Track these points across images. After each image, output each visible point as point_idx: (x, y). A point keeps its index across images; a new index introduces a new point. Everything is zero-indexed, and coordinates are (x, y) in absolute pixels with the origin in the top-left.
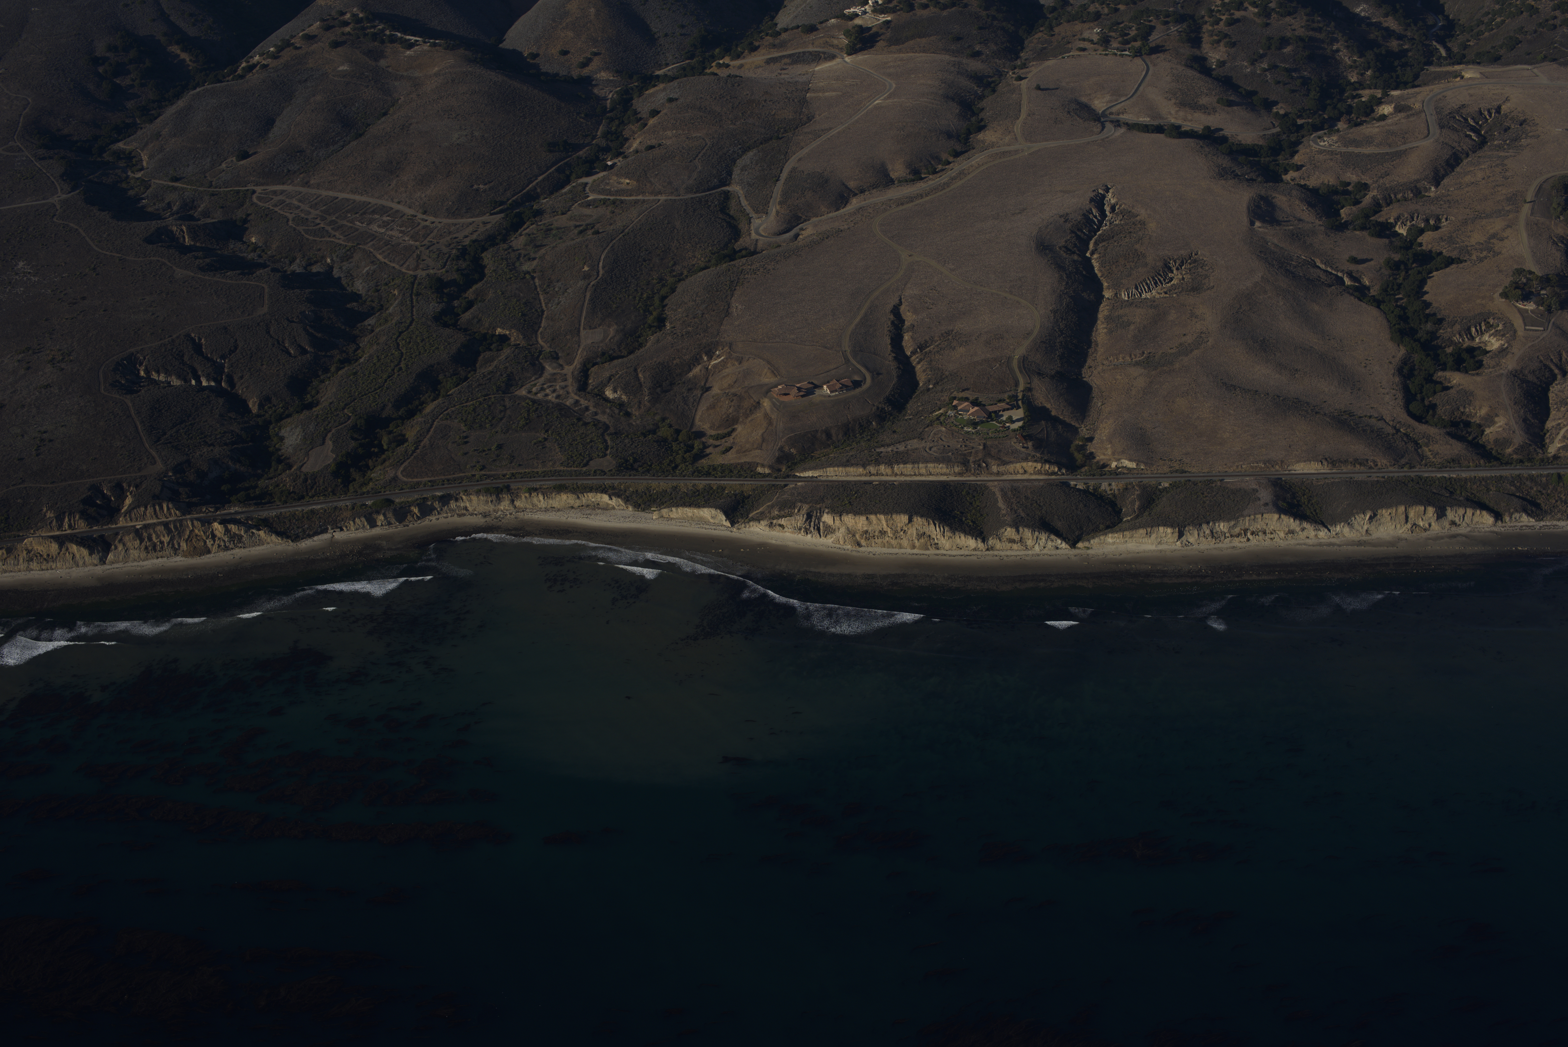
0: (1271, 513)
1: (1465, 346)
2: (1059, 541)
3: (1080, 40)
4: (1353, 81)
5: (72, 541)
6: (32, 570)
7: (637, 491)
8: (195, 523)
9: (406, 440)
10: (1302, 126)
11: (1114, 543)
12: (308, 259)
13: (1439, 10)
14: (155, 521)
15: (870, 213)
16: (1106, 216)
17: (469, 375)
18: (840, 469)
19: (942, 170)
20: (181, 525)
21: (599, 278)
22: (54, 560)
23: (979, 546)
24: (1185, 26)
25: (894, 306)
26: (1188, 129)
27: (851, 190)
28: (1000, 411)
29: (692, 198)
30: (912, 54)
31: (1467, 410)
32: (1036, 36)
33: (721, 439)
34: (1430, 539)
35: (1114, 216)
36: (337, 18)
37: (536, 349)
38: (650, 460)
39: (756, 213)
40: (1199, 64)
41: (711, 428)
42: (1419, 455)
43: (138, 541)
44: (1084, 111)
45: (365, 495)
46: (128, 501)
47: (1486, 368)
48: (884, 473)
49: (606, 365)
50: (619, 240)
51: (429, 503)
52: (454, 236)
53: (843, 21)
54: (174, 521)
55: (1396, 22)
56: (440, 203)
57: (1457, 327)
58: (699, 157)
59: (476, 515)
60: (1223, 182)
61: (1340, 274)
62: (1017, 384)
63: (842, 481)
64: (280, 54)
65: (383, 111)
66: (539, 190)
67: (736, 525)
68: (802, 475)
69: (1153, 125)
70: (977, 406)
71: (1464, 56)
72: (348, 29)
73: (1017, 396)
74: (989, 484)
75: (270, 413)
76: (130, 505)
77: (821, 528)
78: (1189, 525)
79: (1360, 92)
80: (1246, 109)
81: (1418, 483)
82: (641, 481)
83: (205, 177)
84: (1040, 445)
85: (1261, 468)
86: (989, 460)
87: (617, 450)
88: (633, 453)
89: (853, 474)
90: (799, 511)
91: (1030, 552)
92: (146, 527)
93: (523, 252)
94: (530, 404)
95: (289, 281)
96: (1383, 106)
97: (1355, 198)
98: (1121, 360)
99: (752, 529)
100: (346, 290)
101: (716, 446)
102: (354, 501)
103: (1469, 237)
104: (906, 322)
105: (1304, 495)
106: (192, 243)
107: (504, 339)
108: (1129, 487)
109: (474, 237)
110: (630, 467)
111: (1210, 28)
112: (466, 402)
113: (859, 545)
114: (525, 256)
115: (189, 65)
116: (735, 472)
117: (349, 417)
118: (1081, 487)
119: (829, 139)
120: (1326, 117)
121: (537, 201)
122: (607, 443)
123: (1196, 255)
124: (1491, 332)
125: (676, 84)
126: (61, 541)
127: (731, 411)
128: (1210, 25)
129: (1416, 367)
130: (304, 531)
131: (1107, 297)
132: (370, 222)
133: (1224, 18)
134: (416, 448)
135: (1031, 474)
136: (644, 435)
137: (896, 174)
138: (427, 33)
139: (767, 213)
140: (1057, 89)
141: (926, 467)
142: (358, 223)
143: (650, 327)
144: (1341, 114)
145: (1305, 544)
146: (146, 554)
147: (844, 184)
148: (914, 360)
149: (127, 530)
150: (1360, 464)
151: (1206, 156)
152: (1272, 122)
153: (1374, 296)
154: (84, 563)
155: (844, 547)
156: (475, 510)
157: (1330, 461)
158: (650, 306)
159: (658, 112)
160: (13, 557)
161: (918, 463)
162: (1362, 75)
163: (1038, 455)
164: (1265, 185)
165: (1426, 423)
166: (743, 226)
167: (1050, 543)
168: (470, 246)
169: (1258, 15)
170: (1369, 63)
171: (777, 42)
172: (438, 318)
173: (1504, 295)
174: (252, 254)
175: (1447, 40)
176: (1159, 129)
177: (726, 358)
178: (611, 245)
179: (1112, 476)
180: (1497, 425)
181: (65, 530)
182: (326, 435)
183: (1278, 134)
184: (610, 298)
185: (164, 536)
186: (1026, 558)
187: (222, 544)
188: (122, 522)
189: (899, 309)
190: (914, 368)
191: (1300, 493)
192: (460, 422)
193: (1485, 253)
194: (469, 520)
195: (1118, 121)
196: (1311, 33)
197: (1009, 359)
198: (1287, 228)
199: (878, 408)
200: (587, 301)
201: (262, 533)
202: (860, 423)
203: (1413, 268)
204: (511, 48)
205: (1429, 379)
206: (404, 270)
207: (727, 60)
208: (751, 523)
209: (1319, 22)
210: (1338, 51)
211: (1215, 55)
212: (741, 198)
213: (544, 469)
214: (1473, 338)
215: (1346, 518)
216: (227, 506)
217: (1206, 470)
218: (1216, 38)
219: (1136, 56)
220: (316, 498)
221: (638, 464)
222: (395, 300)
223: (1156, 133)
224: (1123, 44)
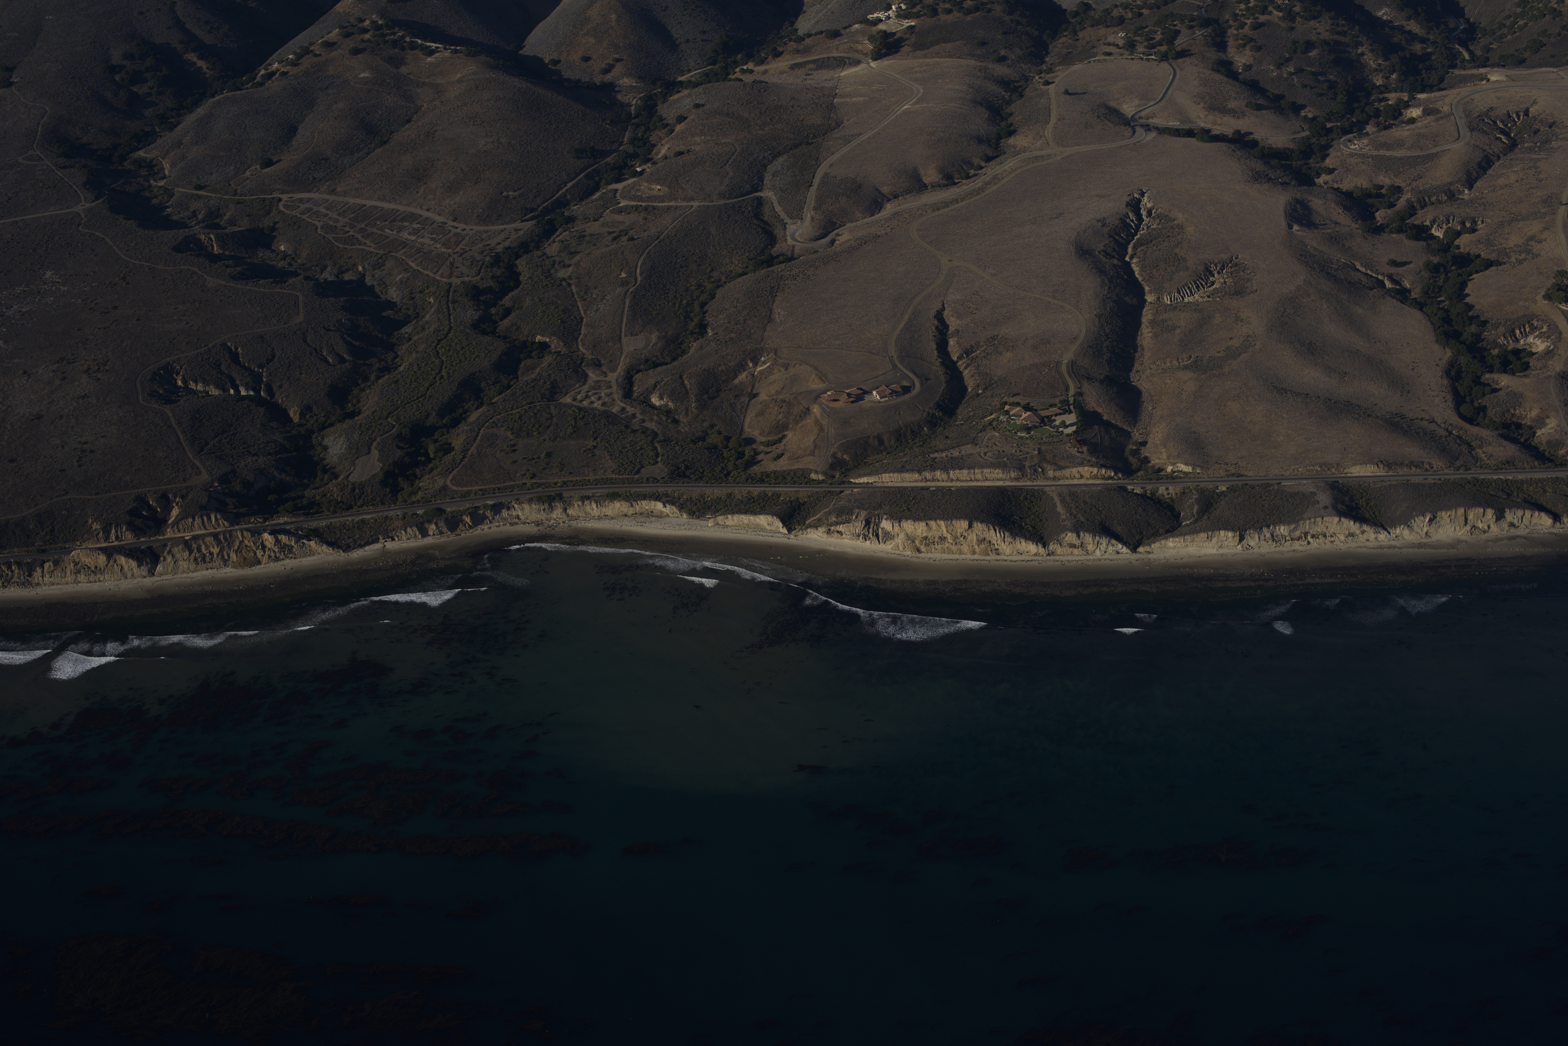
0: (1331, 516)
1: (1510, 348)
2: (1120, 546)
3: (1105, 44)
4: (1378, 84)
5: (120, 553)
6: (80, 582)
7: (691, 498)
8: (245, 533)
9: (453, 449)
10: (1331, 129)
11: (1175, 547)
12: (340, 267)
13: (1459, 13)
14: (203, 532)
15: (906, 218)
16: (1143, 220)
17: (512, 383)
18: (896, 475)
19: (975, 175)
20: (231, 536)
21: (637, 285)
22: (102, 572)
23: (1040, 551)
24: (1210, 30)
25: (937, 311)
26: (1218, 133)
27: (884, 196)
28: (1052, 416)
29: (725, 204)
30: (937, 59)
31: (1518, 412)
32: (1061, 41)
33: (772, 445)
34: (1490, 541)
35: (1151, 220)
36: (356, 25)
37: (578, 357)
38: (702, 467)
39: (791, 219)
40: (1226, 68)
41: (760, 434)
42: (1473, 457)
43: (187, 553)
44: (1113, 115)
45: (416, 505)
46: (175, 512)
47: (1533, 370)
48: (940, 479)
49: (650, 372)
50: (655, 246)
51: (481, 512)
52: (487, 243)
53: (867, 26)
54: (224, 532)
55: (1418, 26)
56: (470, 210)
57: (1501, 329)
58: (730, 163)
59: (528, 523)
60: (1258, 185)
61: (1380, 277)
62: (1067, 389)
63: (899, 487)
64: (299, 62)
65: (407, 118)
66: (569, 197)
67: (793, 532)
68: (857, 481)
69: (1183, 129)
70: (1029, 411)
71: (1488, 59)
72: (367, 36)
73: (1068, 401)
74: (1047, 489)
75: (312, 422)
76: (177, 516)
77: (880, 534)
78: (1250, 528)
79: (1386, 95)
80: (1275, 112)
81: (1475, 485)
82: (695, 489)
83: (230, 185)
84: (1094, 449)
85: (1317, 471)
86: (1045, 465)
87: (668, 457)
88: (684, 460)
89: (909, 480)
90: (857, 517)
91: (1091, 557)
92: (195, 538)
93: (557, 259)
94: (577, 411)
95: (323, 289)
96: (1411, 110)
97: (1389, 201)
98: (1168, 364)
99: (809, 536)
100: (380, 298)
101: (767, 453)
102: (405, 511)
103: (1507, 239)
104: (950, 328)
105: (1362, 498)
106: (221, 252)
107: (544, 346)
108: (1187, 491)
109: (507, 244)
110: (682, 474)
111: (1235, 32)
112: (511, 410)
113: (919, 551)
114: (560, 263)
115: (206, 73)
116: (789, 479)
117: (393, 426)
118: (1138, 492)
119: (859, 144)
120: (1354, 120)
121: (567, 208)
122: (657, 450)
123: (1236, 258)
124: (1536, 334)
125: (701, 90)
126: (109, 553)
127: (780, 417)
128: (1235, 29)
129: (1463, 369)
130: (355, 541)
131: (1149, 301)
132: (400, 230)
133: (1248, 22)
134: (464, 457)
135: (1087, 479)
136: (694, 442)
137: (928, 179)
138: (447, 39)
139: (802, 219)
140: (1085, 93)
141: (982, 472)
142: (387, 231)
143: (692, 333)
144: (1369, 118)
145: (1365, 547)
146: (195, 566)
147: (877, 189)
148: (961, 365)
149: (176, 541)
150: (1416, 467)
151: (1239, 159)
152: (1301, 126)
153: (1415, 299)
154: (133, 575)
155: (904, 553)
156: (527, 518)
157: (1386, 464)
158: (691, 312)
159: (685, 118)
160: (60, 569)
161: (974, 469)
162: (1387, 78)
163: (1094, 460)
164: (1299, 188)
165: (1478, 425)
166: (778, 232)
167: (1110, 548)
168: (504, 253)
169: (1283, 19)
170: (1394, 66)
171: (801, 47)
172: (475, 326)
173: (1548, 297)
174: (282, 262)
175: (1469, 43)
176: (1190, 133)
177: (773, 365)
178: (647, 251)
179: (1169, 481)
180: (1549, 427)
181: (112, 542)
182: (371, 444)
183: (1308, 138)
184: (650, 305)
185: (213, 547)
186: (1088, 563)
187: (273, 554)
188: (169, 533)
189: (942, 315)
190: (961, 373)
191: (1357, 496)
192: (506, 430)
193: (1523, 255)
194: (521, 529)
195: (1148, 125)
196: (1336, 37)
197: (1058, 364)
198: (1325, 231)
199: (929, 414)
200: (626, 308)
201: (312, 543)
202: (911, 429)
203: (1453, 271)
204: (532, 55)
205: (1477, 381)
206: (438, 278)
207: (750, 66)
208: (809, 530)
209: (1343, 25)
210: (1363, 54)
211: (1241, 59)
212: (774, 204)
213: (596, 477)
214: (1517, 341)
215: (1405, 520)
216: (275, 516)
217: (1263, 474)
218: (1241, 42)
219: (1163, 60)
220: (366, 508)
221: (690, 471)
222: (431, 307)
223: (1188, 137)
224: (1148, 48)
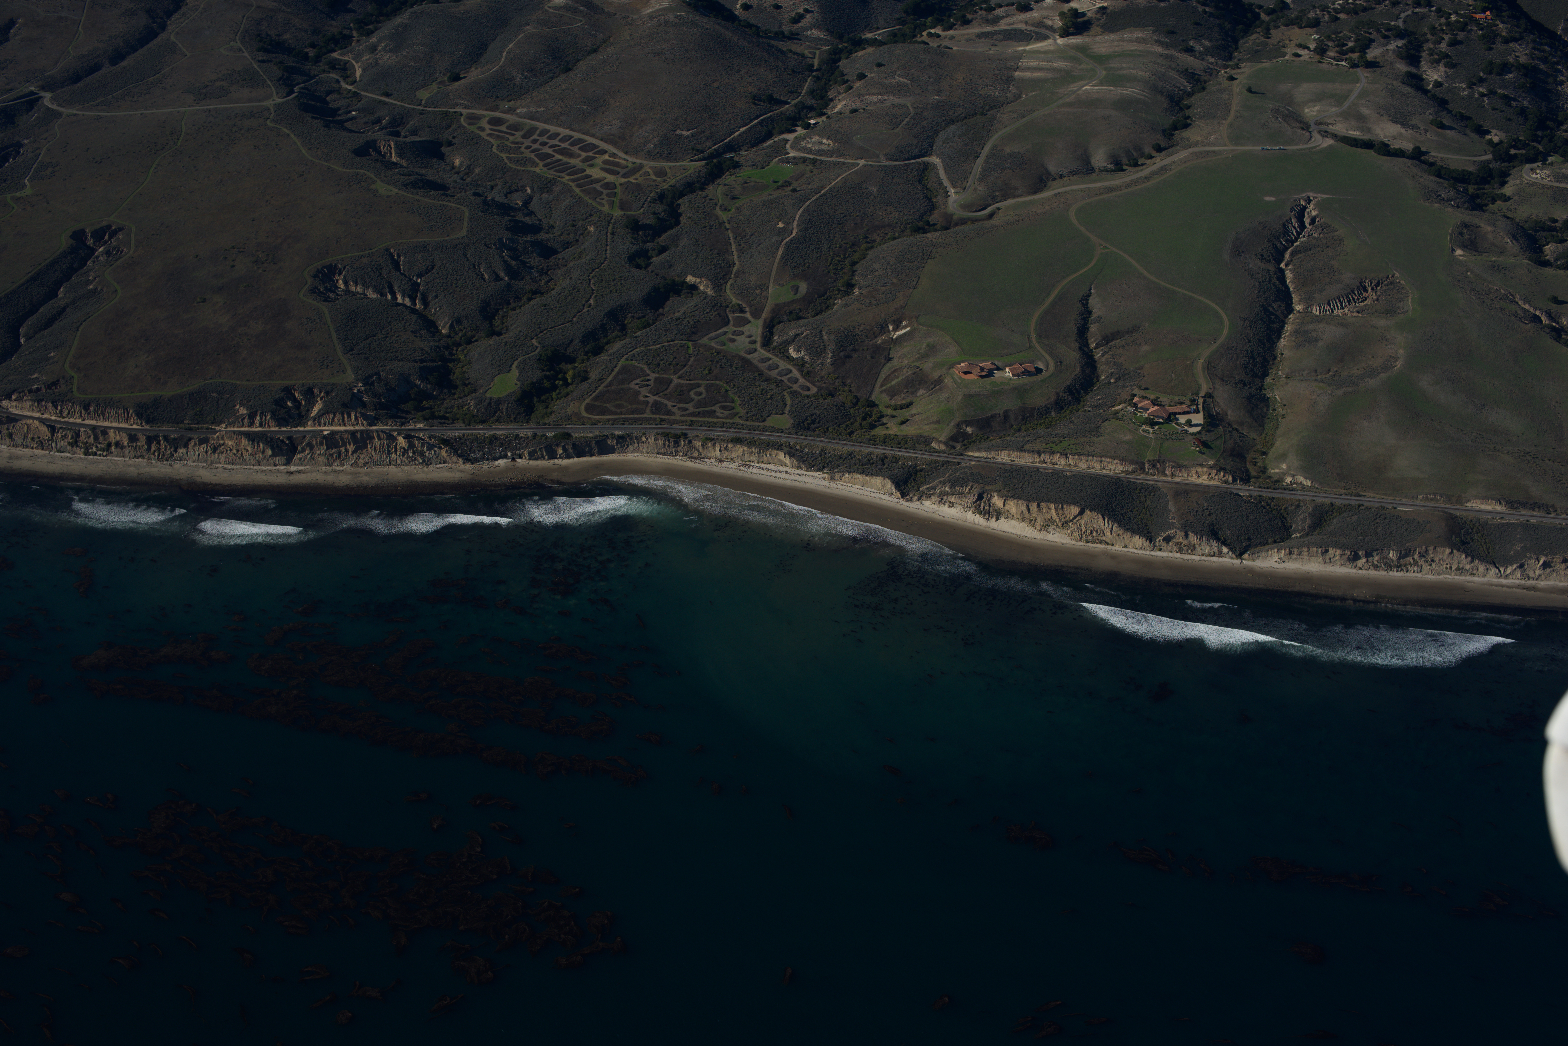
0: (1444, 546)
2: (1225, 550)
3: (1297, 44)
5: (260, 439)
7: (811, 452)
8: (381, 435)
9: (590, 377)
10: (1515, 156)
12: (508, 189)
14: (342, 429)
15: (1068, 200)
16: (1305, 227)
17: (656, 320)
18: (1014, 453)
19: (1144, 164)
20: (367, 436)
21: (792, 236)
23: (1145, 545)
24: (1405, 42)
25: (1083, 296)
26: (1397, 147)
27: (1050, 174)
28: (1179, 413)
29: (891, 165)
32: (1252, 38)
33: (899, 410)
35: (1314, 228)
37: (724, 300)
38: (828, 423)
39: (953, 187)
40: (1416, 82)
41: (889, 398)
43: (325, 448)
44: (1294, 118)
45: (546, 427)
46: (318, 406)
48: (1058, 462)
49: (792, 324)
50: (816, 199)
51: (609, 441)
52: (654, 178)
53: (1059, 3)
54: (362, 431)
56: (642, 145)
58: (902, 125)
60: (1428, 205)
61: (1537, 313)
62: (1199, 388)
63: (1016, 466)
65: (594, 48)
66: (740, 142)
67: (906, 499)
68: (975, 455)
69: (1362, 140)
70: (1157, 405)
73: (1198, 401)
74: (1162, 485)
75: (460, 335)
76: (320, 411)
77: (991, 510)
78: (1359, 549)
80: (1460, 133)
82: (818, 443)
83: (416, 95)
84: (1216, 452)
85: (1437, 500)
86: (1164, 461)
87: (795, 409)
88: (811, 414)
89: (1025, 460)
90: (970, 490)
91: (1198, 558)
92: (334, 433)
93: (719, 202)
94: (714, 354)
95: (489, 207)
97: (1561, 236)
98: (1305, 375)
99: (923, 505)
100: (542, 221)
101: (893, 417)
102: (536, 431)
104: (1093, 314)
105: (1477, 532)
106: (398, 160)
107: (694, 287)
108: (1301, 503)
109: (674, 182)
110: (807, 427)
111: (1432, 46)
112: (652, 347)
114: (721, 206)
116: (911, 444)
117: (537, 347)
118: (1253, 499)
119: (1033, 120)
120: (1540, 149)
121: (737, 153)
122: (786, 401)
123: (1392, 277)
125: (886, 49)
126: (251, 438)
130: (485, 455)
131: (1296, 310)
133: (1446, 37)
135: (1204, 479)
137: (1097, 162)
139: (965, 188)
140: (1268, 93)
141: (1101, 460)
143: (839, 290)
144: (1555, 147)
146: (329, 460)
147: (1042, 166)
148: (1098, 353)
149: (315, 435)
150: (1540, 509)
151: (1414, 176)
152: (1484, 149)
157: (1508, 502)
158: (841, 270)
159: (865, 76)
160: (202, 447)
161: (1093, 457)
163: (1214, 462)
164: (1471, 212)
166: (939, 199)
167: (1215, 551)
168: (669, 191)
171: (990, 16)
172: (631, 259)
174: (455, 177)
176: (1368, 145)
177: (912, 330)
178: (807, 203)
179: (1286, 492)
181: (255, 428)
182: (513, 363)
183: (1488, 162)
185: (350, 445)
188: (310, 426)
189: (1087, 300)
190: (1096, 361)
191: (1473, 530)
192: (644, 364)
195: (1326, 132)
196: (1535, 62)
197: (1196, 360)
198: (1489, 258)
199: (1058, 396)
200: (779, 257)
201: (444, 452)
202: (1039, 410)
207: (938, 30)
208: (920, 498)
211: (1433, 75)
212: (939, 171)
215: (1518, 561)
216: (411, 422)
218: (1436, 57)
219: (1353, 68)
220: (499, 424)
221: (815, 425)
222: (590, 236)
223: (1365, 148)
224: (1340, 54)
